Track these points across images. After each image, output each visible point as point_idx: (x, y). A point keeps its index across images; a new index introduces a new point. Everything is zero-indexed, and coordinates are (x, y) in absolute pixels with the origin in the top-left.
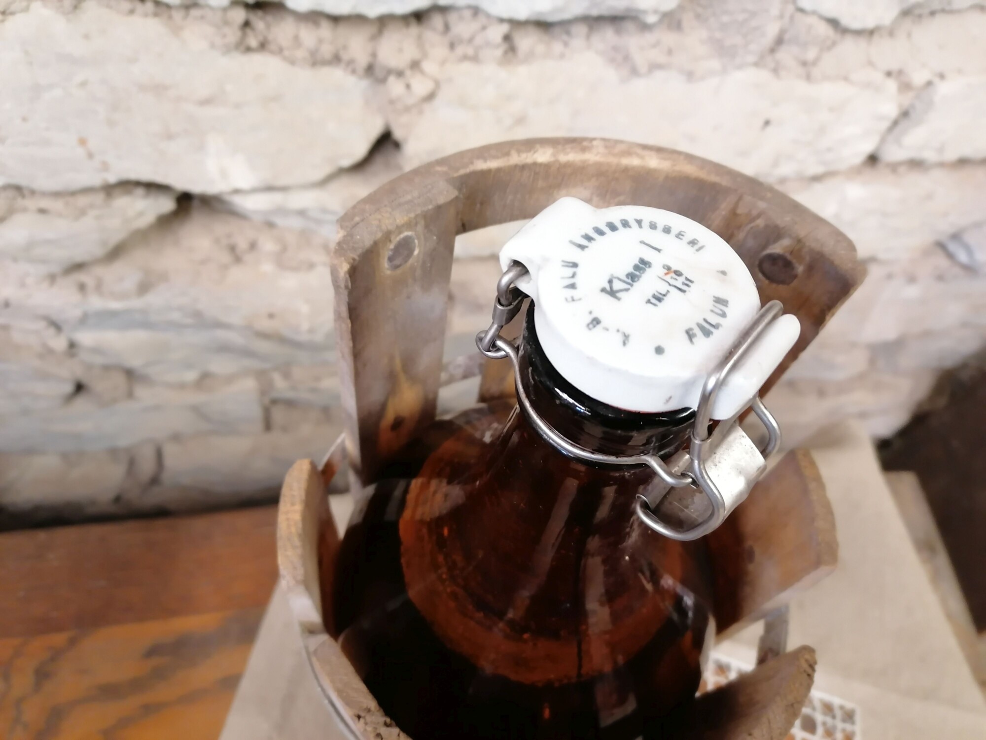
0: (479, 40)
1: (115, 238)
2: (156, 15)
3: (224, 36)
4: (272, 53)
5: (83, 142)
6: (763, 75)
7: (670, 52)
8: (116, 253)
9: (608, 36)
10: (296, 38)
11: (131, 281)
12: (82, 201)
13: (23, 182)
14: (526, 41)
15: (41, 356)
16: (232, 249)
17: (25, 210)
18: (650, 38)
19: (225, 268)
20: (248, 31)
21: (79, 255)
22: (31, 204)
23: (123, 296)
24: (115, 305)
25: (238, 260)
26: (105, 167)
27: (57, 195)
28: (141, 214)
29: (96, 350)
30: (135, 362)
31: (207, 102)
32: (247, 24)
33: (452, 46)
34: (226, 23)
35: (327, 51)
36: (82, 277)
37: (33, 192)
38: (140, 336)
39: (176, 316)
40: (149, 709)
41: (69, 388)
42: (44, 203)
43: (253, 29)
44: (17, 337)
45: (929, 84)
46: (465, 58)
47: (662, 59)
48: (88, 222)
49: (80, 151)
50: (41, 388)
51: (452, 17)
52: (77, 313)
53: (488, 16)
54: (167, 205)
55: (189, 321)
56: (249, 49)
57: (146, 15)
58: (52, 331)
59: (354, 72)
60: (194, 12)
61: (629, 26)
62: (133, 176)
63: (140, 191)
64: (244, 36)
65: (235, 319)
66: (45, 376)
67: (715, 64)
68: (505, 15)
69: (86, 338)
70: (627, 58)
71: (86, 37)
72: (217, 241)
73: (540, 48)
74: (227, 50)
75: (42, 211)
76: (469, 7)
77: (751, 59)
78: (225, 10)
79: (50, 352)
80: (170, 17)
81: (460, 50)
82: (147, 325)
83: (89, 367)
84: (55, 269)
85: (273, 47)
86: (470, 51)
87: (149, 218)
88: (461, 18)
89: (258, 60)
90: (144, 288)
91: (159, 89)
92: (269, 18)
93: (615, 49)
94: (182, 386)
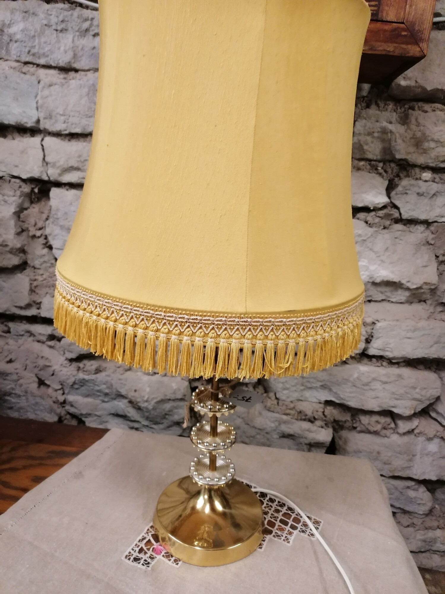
40: (41, 465)
45: (374, 323)
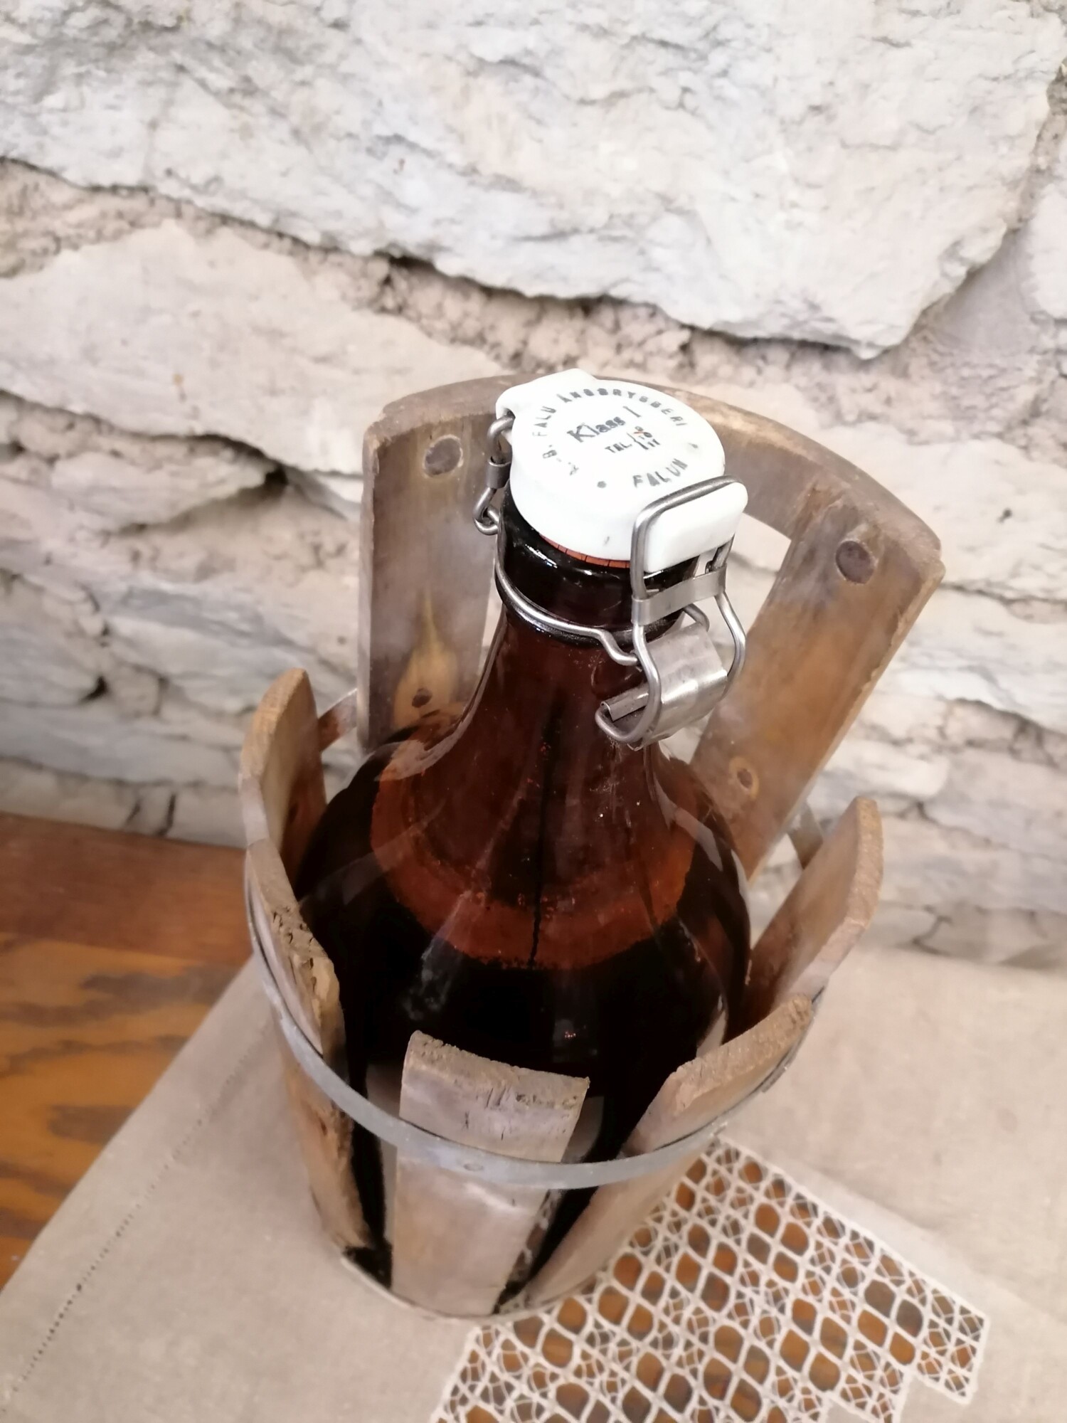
0: (651, 346)
1: (186, 504)
2: (291, 253)
3: (359, 289)
4: (410, 319)
5: (178, 379)
6: (1009, 452)
7: (888, 401)
8: (184, 521)
9: (814, 368)
10: (440, 307)
11: (190, 562)
12: (162, 450)
13: (103, 414)
14: (710, 357)
15: (69, 635)
16: (317, 549)
17: (97, 449)
18: (866, 379)
19: (304, 569)
20: (388, 289)
21: (143, 516)
22: (106, 442)
23: (178, 577)
24: (167, 586)
25: (319, 564)
26: (195, 414)
27: (137, 436)
28: (222, 481)
29: (131, 643)
30: (172, 668)
31: (323, 360)
32: (387, 281)
33: (619, 348)
34: (364, 275)
35: (471, 327)
36: (140, 544)
37: (112, 429)
38: (187, 636)
39: (232, 616)
41: (89, 684)
42: (121, 445)
43: (393, 288)
44: (49, 605)
46: (631, 364)
47: (878, 409)
48: (161, 478)
49: (173, 390)
50: (58, 675)
51: (625, 314)
52: (122, 587)
53: (667, 319)
54: (253, 476)
55: (245, 627)
56: (383, 310)
57: (280, 252)
58: (88, 607)
59: (497, 358)
60: (333, 258)
61: (841, 360)
62: (223, 430)
63: (228, 453)
64: (381, 293)
65: (299, 636)
66: (66, 661)
67: (947, 427)
68: (687, 321)
69: (125, 625)
70: (832, 399)
71: (212, 264)
72: (302, 536)
73: (726, 370)
74: (359, 305)
75: (116, 454)
76: (646, 305)
77: (994, 427)
78: (366, 259)
79: (80, 633)
80: (306, 259)
81: (627, 354)
82: (197, 624)
83: (120, 663)
84: (111, 525)
85: (411, 313)
86: (638, 357)
87: (231, 489)
88: (636, 317)
89: (391, 322)
90: (205, 572)
91: (274, 335)
92: (415, 280)
93: (820, 386)
94: (219, 715)
